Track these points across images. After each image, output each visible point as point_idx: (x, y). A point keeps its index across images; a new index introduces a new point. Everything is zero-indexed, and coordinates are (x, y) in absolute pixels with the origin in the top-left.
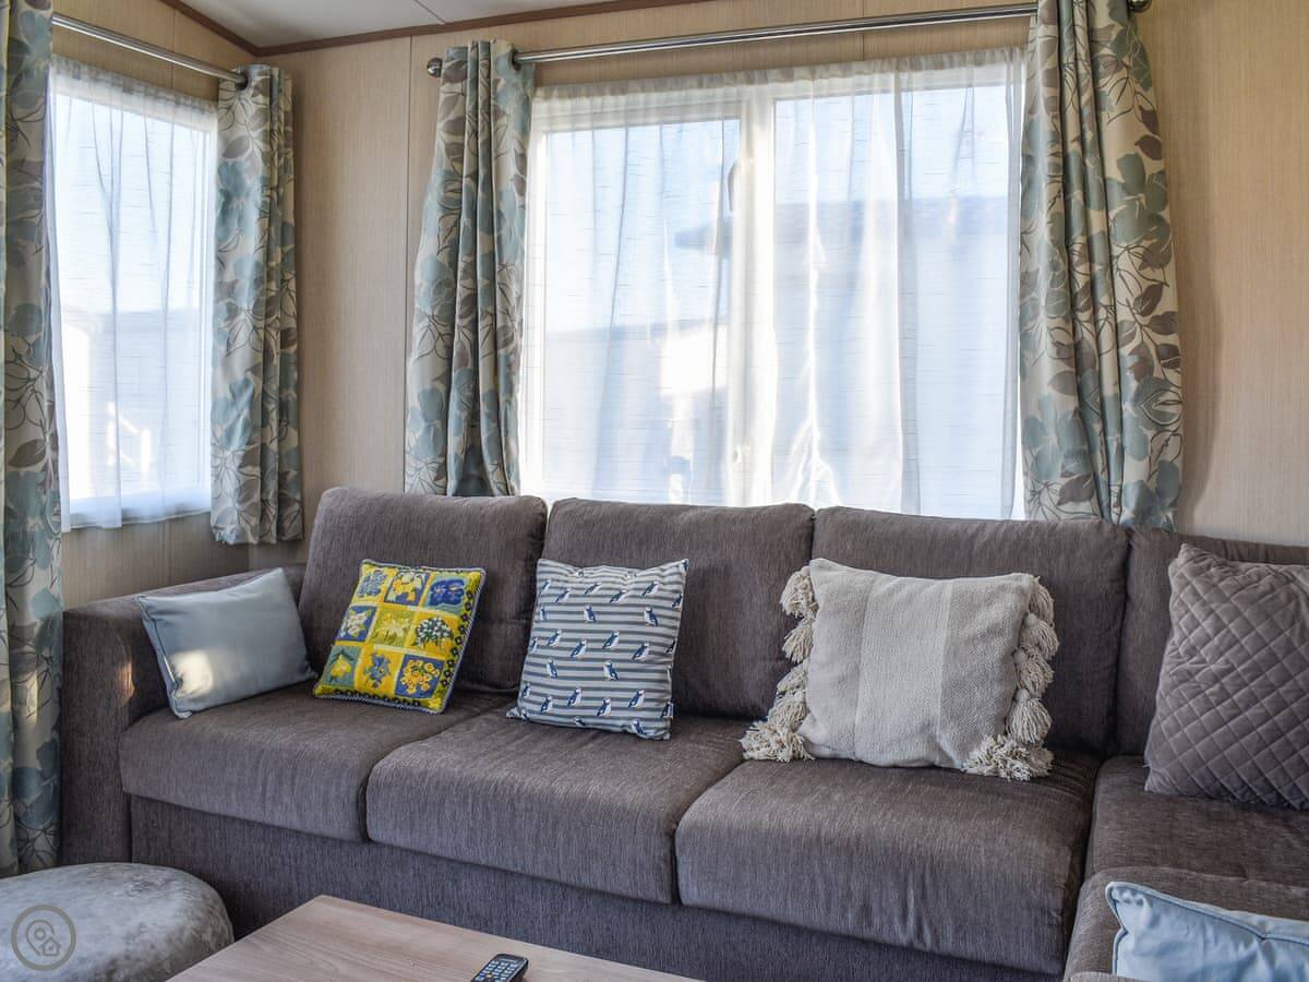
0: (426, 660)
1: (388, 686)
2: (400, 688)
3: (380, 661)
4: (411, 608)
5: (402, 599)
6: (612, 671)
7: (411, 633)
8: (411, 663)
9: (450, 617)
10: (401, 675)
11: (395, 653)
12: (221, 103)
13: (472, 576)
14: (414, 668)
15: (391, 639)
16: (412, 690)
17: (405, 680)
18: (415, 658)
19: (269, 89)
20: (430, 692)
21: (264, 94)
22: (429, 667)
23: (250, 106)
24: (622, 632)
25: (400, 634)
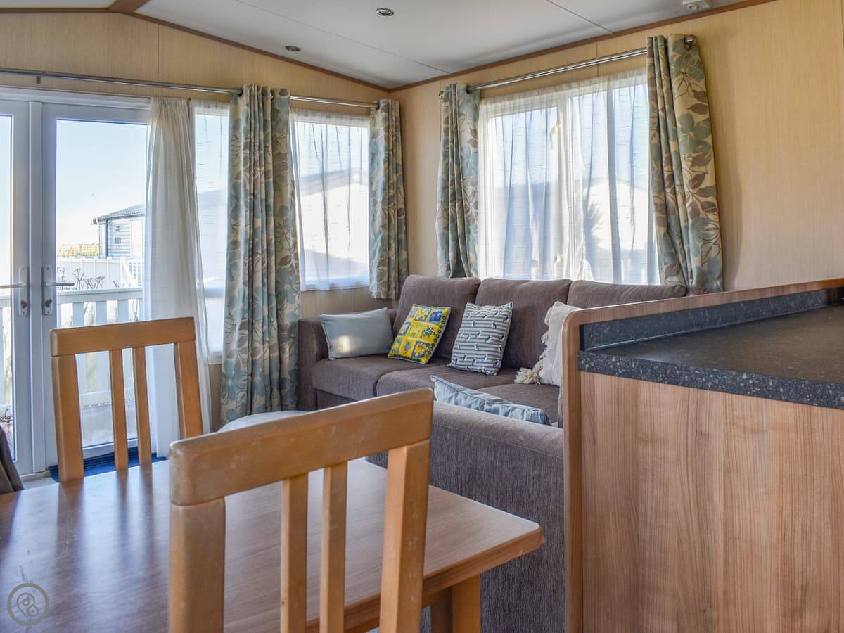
0: (424, 343)
1: (409, 354)
2: (413, 354)
3: (408, 343)
4: (423, 323)
5: (420, 320)
6: (477, 347)
7: (421, 333)
8: (418, 344)
9: (435, 327)
10: (414, 349)
11: (413, 340)
12: (371, 116)
13: (446, 310)
14: (419, 346)
15: (414, 335)
16: (417, 355)
17: (415, 351)
18: (420, 342)
19: (387, 109)
20: (423, 356)
21: (385, 112)
22: (424, 346)
23: (380, 116)
24: (483, 331)
25: (417, 333)
